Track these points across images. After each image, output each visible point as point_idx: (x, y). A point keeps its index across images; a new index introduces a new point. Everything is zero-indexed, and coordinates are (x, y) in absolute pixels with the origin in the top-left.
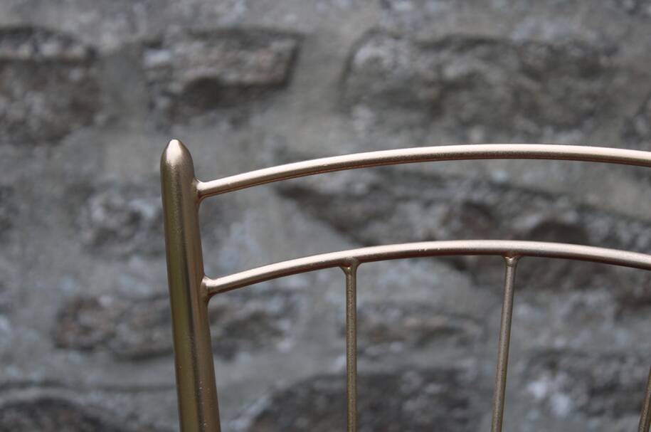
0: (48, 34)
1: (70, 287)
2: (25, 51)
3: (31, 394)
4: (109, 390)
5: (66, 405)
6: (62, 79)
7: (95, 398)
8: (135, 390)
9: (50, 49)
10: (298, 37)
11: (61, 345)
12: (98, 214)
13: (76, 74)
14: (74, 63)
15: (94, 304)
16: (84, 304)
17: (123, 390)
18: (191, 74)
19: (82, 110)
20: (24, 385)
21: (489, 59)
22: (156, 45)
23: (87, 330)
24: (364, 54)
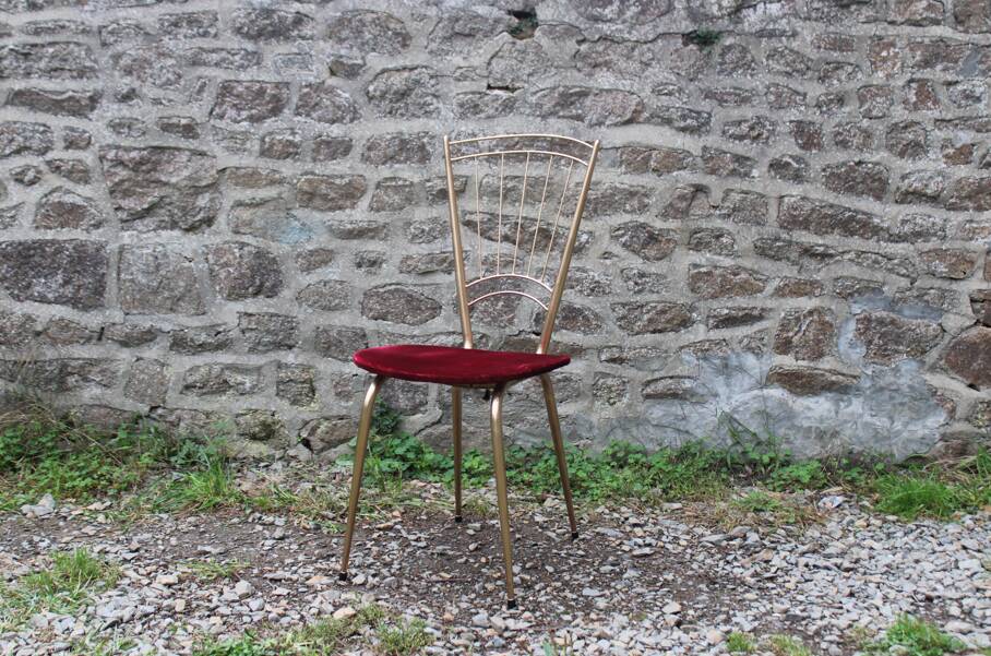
0: (400, 179)
1: (404, 253)
2: (394, 183)
3: (393, 287)
4: (415, 285)
5: (403, 291)
6: (404, 191)
7: (411, 288)
8: (424, 285)
9: (400, 183)
10: (467, 177)
11: (401, 272)
12: (413, 230)
13: (407, 190)
14: (406, 186)
15: (411, 258)
16: (409, 258)
17: (419, 285)
18: (439, 188)
19: (409, 200)
20: (390, 285)
21: (518, 182)
22: (429, 181)
23: (409, 266)
24: (484, 181)
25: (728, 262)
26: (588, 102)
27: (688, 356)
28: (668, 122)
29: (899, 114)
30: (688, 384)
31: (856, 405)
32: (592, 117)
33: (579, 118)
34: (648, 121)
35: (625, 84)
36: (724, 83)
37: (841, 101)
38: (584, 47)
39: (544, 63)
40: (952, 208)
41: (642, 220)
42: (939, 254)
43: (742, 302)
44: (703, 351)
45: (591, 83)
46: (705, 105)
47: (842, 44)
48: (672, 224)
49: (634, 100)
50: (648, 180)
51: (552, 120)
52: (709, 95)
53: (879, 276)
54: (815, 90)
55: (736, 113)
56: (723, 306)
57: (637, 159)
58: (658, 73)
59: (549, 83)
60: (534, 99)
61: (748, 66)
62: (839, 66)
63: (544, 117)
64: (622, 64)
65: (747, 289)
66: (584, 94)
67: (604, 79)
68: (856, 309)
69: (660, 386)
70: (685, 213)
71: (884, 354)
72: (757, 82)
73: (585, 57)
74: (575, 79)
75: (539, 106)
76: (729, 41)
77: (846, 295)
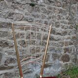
25: (36, 46)
26: (14, 15)
27: (30, 65)
28: (27, 20)
29: (57, 21)
30: (30, 70)
31: (52, 68)
32: (14, 19)
33: (12, 19)
34: (24, 20)
35: (20, 12)
36: (35, 14)
37: (50, 18)
38: (13, 4)
39: (6, 6)
40: (62, 35)
41: (23, 39)
42: (61, 42)
43: (38, 53)
44: (32, 63)
45: (14, 12)
46: (33, 17)
47: (50, 8)
48: (28, 40)
49: (22, 16)
50: (24, 32)
51: (7, 19)
52: (33, 16)
53: (54, 47)
54: (47, 16)
55: (37, 19)
56: (35, 55)
57: (22, 28)
58: (26, 11)
59: (7, 11)
60: (4, 14)
61: (39, 11)
62: (50, 12)
63: (6, 18)
64: (20, 8)
65: (38, 51)
66: (13, 14)
67: (17, 11)
68: (52, 52)
69: (26, 71)
70: (29, 38)
71: (55, 59)
72: (40, 14)
73: (13, 6)
74: (11, 11)
75: (5, 16)
76: (36, 6)
77: (51, 50)
